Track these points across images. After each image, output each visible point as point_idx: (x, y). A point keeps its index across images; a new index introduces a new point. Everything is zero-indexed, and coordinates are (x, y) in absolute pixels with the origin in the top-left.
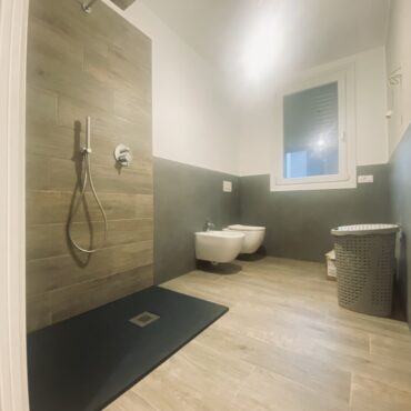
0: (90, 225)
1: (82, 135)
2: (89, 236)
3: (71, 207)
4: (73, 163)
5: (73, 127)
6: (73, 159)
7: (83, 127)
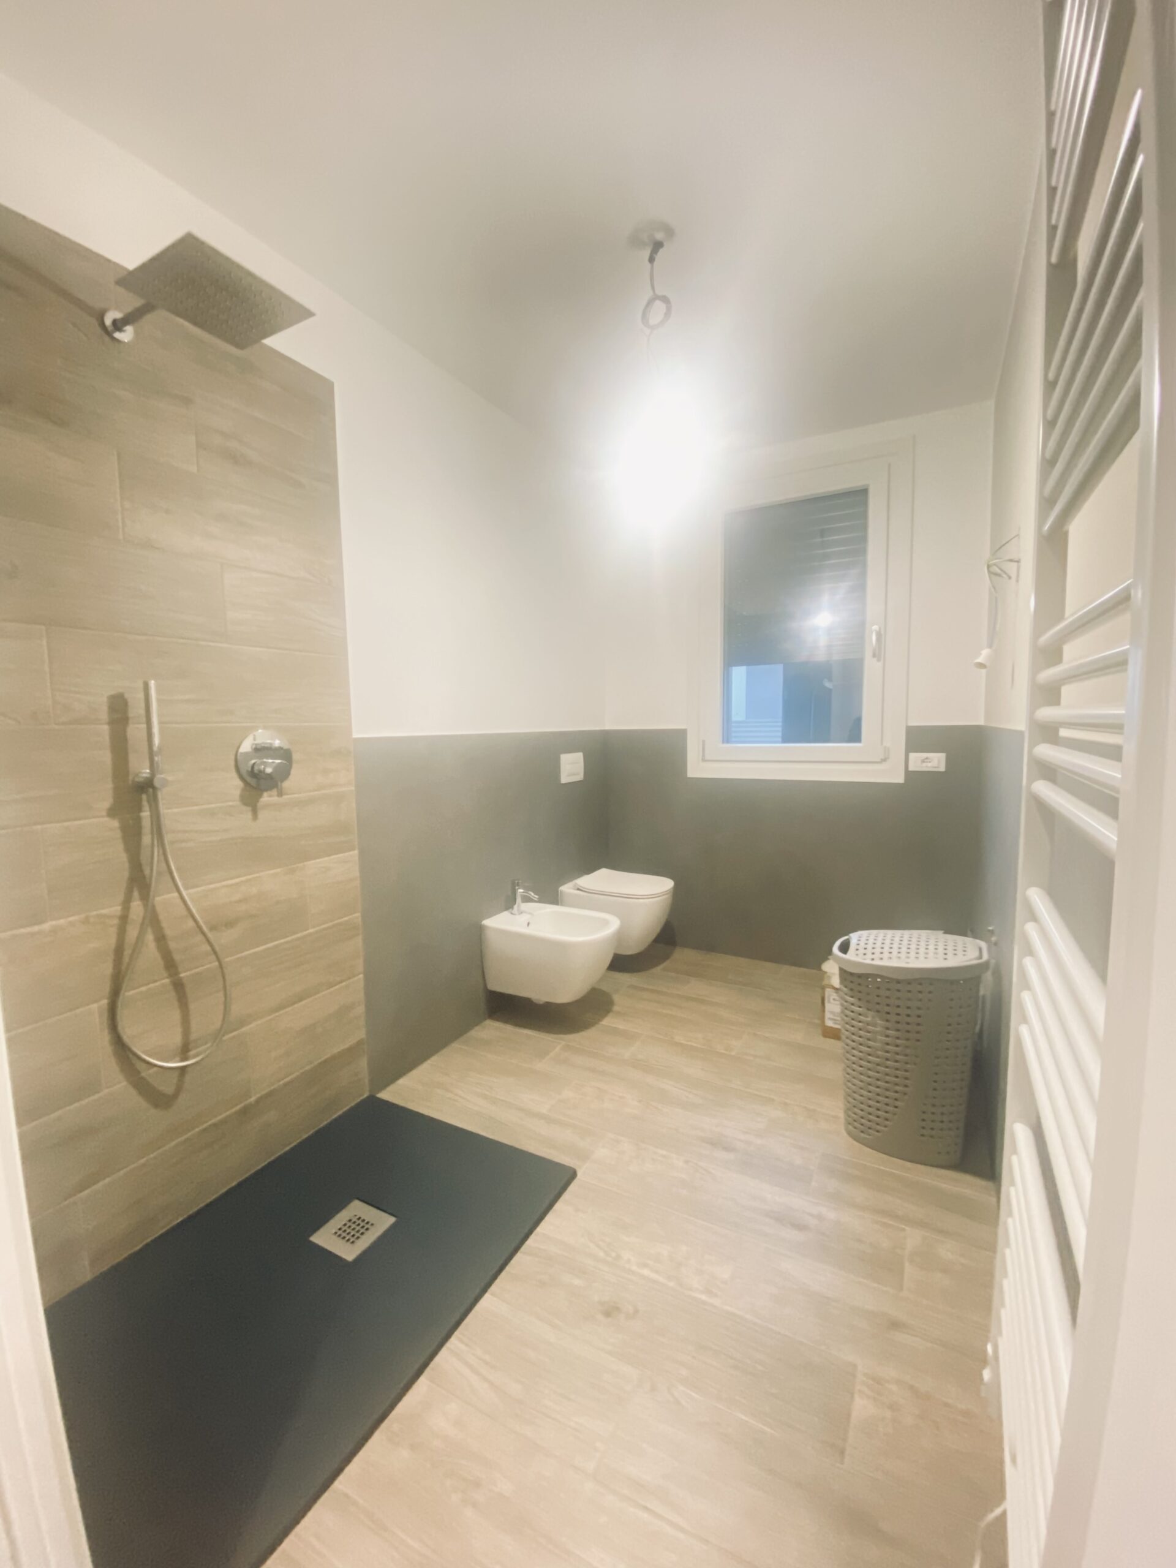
0: (179, 986)
1: (135, 731)
2: (176, 1015)
3: (119, 951)
4: (115, 823)
5: (104, 715)
6: (112, 813)
7: (136, 710)
